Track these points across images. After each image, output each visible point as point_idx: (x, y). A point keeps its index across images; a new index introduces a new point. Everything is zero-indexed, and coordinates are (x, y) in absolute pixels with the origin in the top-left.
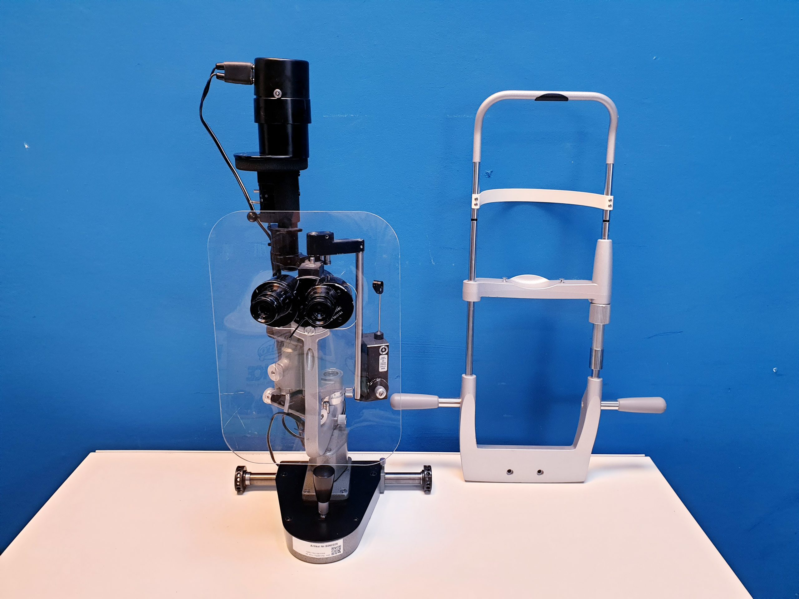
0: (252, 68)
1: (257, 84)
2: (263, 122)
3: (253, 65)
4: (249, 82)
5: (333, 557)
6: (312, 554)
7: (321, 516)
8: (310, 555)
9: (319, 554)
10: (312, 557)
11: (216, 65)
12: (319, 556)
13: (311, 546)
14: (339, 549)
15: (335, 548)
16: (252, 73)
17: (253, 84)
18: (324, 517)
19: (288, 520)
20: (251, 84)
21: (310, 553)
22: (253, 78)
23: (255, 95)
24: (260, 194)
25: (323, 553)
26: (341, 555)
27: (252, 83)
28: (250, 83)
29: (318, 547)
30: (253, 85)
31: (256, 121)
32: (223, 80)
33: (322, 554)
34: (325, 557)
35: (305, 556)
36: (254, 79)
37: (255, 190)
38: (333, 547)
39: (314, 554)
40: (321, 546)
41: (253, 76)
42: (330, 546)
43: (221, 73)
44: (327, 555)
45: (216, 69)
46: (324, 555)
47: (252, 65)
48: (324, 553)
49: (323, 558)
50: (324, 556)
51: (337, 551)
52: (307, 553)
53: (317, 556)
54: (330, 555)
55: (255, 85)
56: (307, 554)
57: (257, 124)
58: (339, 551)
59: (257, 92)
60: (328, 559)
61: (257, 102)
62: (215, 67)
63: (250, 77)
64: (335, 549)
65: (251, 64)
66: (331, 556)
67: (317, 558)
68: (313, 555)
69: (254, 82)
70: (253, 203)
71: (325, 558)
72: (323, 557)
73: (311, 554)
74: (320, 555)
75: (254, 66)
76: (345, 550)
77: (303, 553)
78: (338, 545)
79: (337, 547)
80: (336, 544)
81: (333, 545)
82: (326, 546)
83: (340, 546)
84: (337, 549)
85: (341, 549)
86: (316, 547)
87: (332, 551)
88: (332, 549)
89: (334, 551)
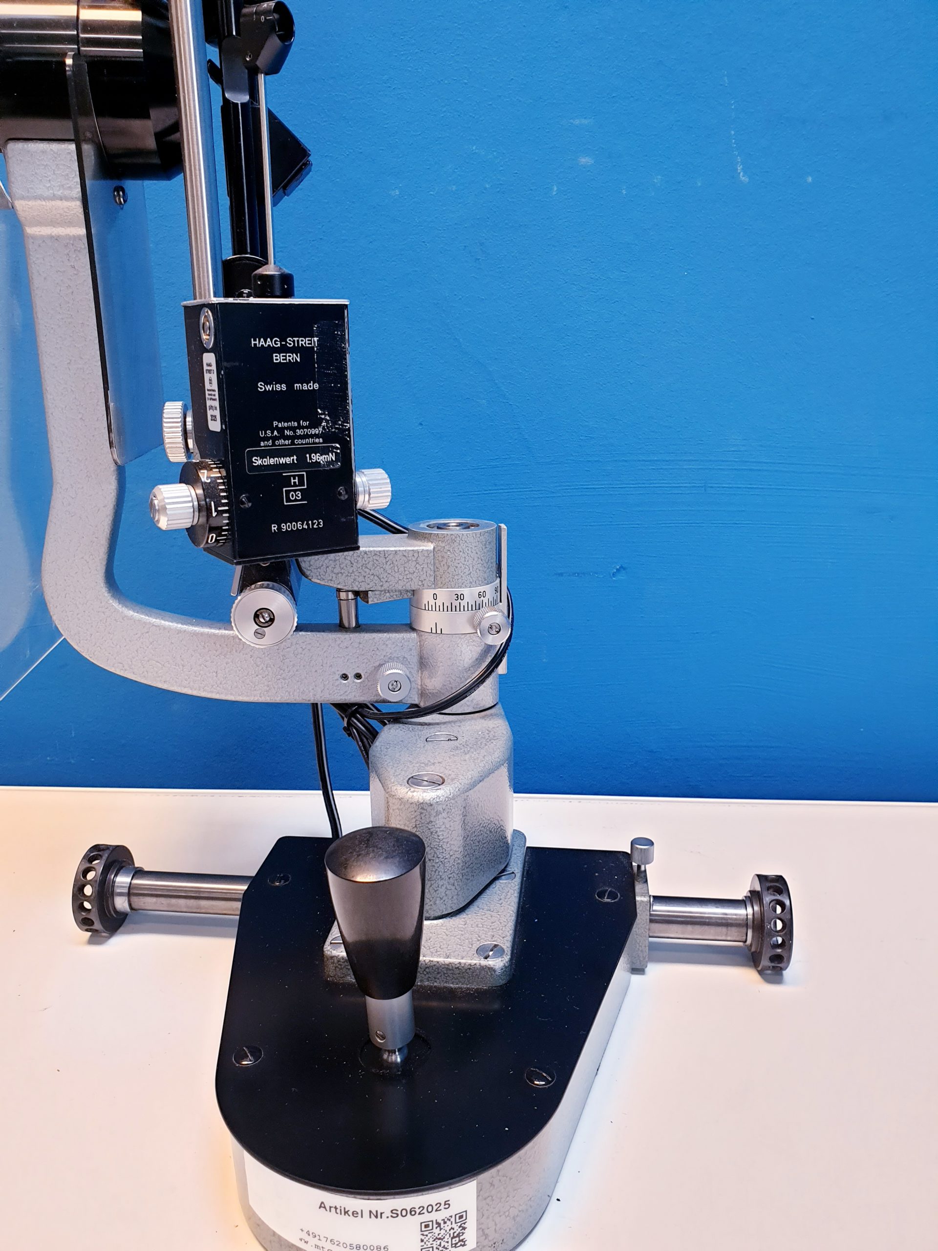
6: (328, 1246)
7: (385, 1056)
8: (317, 1246)
9: (358, 1247)
13: (322, 1206)
14: (458, 1230)
15: (439, 1224)
18: (399, 1060)
19: (243, 1063)
21: (316, 1241)
25: (379, 1248)
29: (355, 1214)
33: (371, 1248)
38: (426, 1217)
39: (335, 1248)
40: (366, 1214)
42: (412, 1212)
48: (386, 1248)
51: (447, 1237)
52: (307, 1238)
56: (306, 1242)
58: (462, 1243)
64: (437, 1231)
73: (319, 1243)
76: (486, 1236)
78: (453, 1211)
79: (445, 1223)
80: (445, 1205)
81: (430, 1209)
82: (395, 1214)
83: (461, 1217)
84: (448, 1229)
85: (464, 1228)
86: (346, 1212)
87: (422, 1241)
88: (423, 1229)
89: (431, 1240)
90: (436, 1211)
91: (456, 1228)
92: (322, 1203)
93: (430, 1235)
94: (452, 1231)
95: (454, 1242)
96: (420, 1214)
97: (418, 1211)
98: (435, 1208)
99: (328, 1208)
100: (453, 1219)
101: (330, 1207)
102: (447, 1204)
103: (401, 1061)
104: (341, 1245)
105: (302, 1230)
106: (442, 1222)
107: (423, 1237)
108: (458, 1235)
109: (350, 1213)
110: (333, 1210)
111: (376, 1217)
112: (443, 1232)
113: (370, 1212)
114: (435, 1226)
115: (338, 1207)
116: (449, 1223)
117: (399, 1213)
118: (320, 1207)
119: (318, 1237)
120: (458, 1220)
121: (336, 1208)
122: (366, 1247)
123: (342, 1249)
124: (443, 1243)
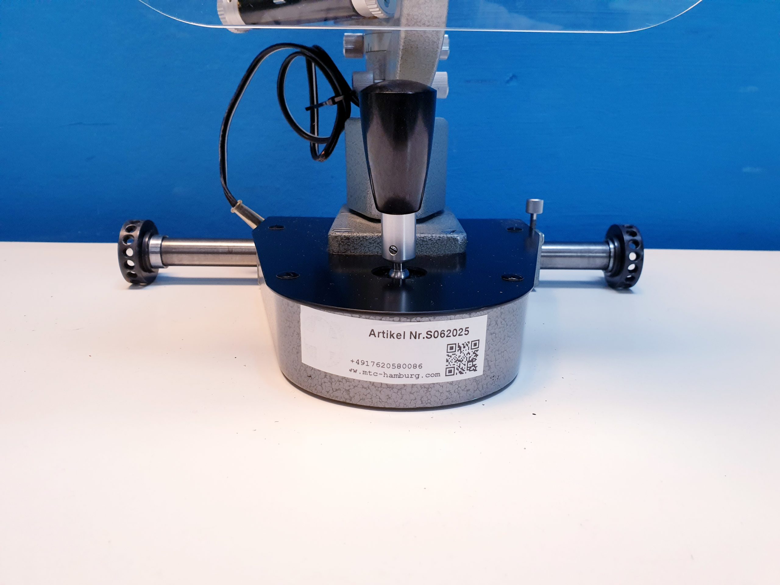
5: (451, 383)
6: (374, 369)
8: (364, 372)
9: (399, 366)
10: (373, 384)
12: (399, 376)
13: (372, 333)
14: (472, 355)
15: (459, 347)
25: (415, 366)
29: (399, 336)
33: (409, 366)
34: (421, 381)
35: (347, 380)
38: (452, 340)
39: (380, 370)
40: (408, 335)
42: (442, 334)
44: (428, 376)
48: (420, 366)
49: (413, 386)
50: (418, 378)
51: (465, 361)
52: (355, 366)
53: (391, 376)
54: (438, 375)
56: (355, 371)
58: (474, 368)
60: (433, 392)
64: (458, 353)
66: (443, 379)
67: (389, 386)
68: (376, 374)
71: (422, 386)
72: (413, 381)
73: (367, 369)
74: (402, 371)
78: (470, 338)
79: (464, 347)
80: (466, 331)
81: (456, 333)
82: (430, 335)
83: (475, 345)
84: (466, 352)
85: (477, 355)
86: (392, 336)
87: (447, 361)
88: (449, 351)
89: (454, 361)
90: (459, 335)
91: (471, 353)
92: (372, 330)
93: (453, 356)
94: (468, 356)
95: (469, 366)
96: (447, 336)
97: (446, 334)
98: (459, 332)
99: (377, 335)
100: (469, 345)
101: (379, 333)
104: (385, 366)
105: (352, 361)
106: (462, 346)
107: (448, 358)
108: (472, 361)
109: (395, 336)
110: (381, 335)
111: (415, 338)
112: (462, 355)
113: (411, 333)
114: (457, 349)
115: (386, 332)
116: (467, 348)
117: (432, 334)
118: (371, 334)
119: (366, 363)
120: (473, 347)
121: (383, 333)
122: (405, 366)
123: (386, 370)
124: (462, 366)
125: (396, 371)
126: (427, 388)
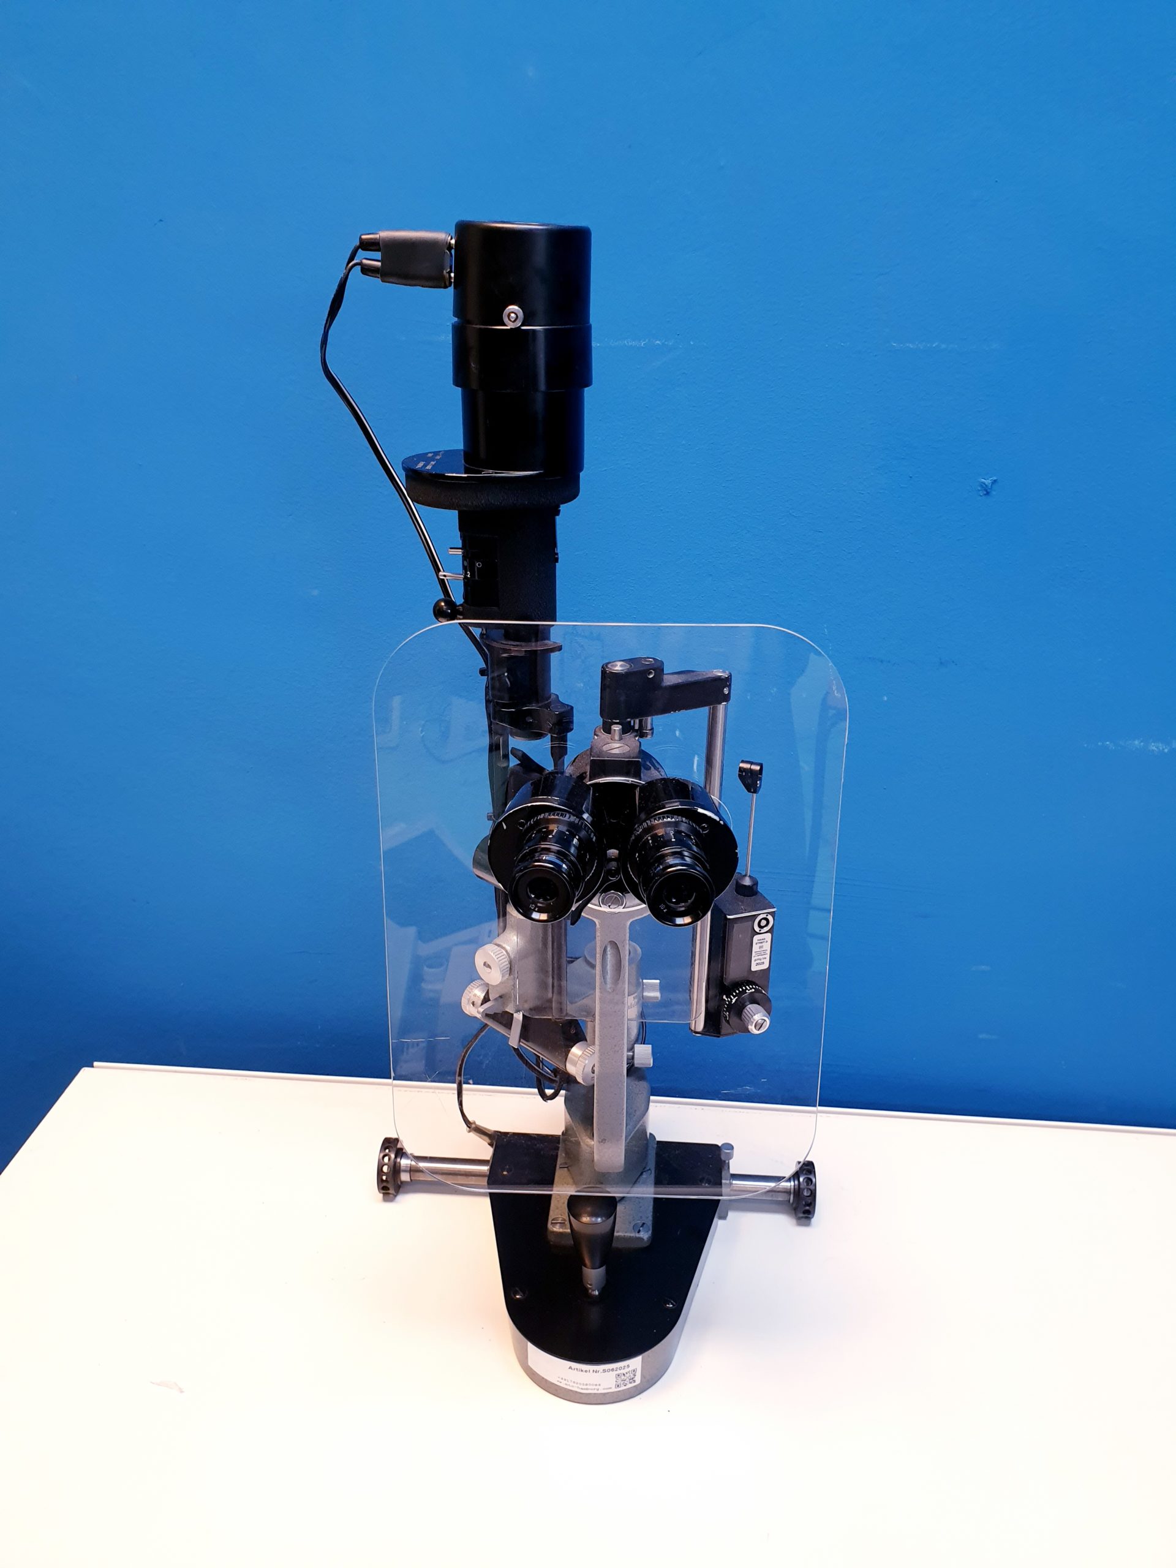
0: (450, 247)
1: (459, 284)
2: (474, 385)
3: (451, 239)
4: (439, 282)
5: (619, 1391)
6: (572, 1384)
7: (590, 1291)
8: (566, 1384)
9: (587, 1385)
10: (571, 1390)
11: (360, 238)
12: (587, 1389)
13: (570, 1368)
14: (633, 1376)
15: (624, 1375)
16: (450, 260)
17: (450, 285)
18: (596, 1294)
19: (518, 1297)
20: (446, 287)
21: (566, 1382)
22: (451, 272)
23: (455, 315)
24: (465, 557)
25: (596, 1385)
26: (635, 1386)
27: (447, 283)
28: (443, 285)
29: (586, 1371)
30: (451, 290)
31: (457, 382)
32: (378, 278)
33: (593, 1385)
34: (599, 1392)
35: (556, 1385)
36: (452, 275)
37: (451, 548)
38: (619, 1372)
39: (575, 1385)
40: (591, 1371)
41: (451, 268)
42: (613, 1370)
43: (373, 259)
44: (604, 1389)
45: (360, 250)
46: (597, 1387)
47: (449, 238)
48: (599, 1385)
49: (595, 1394)
50: (598, 1390)
51: (628, 1380)
52: (561, 1381)
53: (582, 1389)
54: (611, 1388)
55: (455, 288)
57: (460, 389)
58: (632, 1380)
59: (460, 308)
60: (607, 1395)
61: (459, 332)
62: (358, 244)
63: (443, 269)
64: (623, 1377)
65: (446, 236)
66: (614, 1390)
67: (580, 1393)
68: (573, 1386)
69: (453, 281)
70: (447, 578)
71: (601, 1393)
72: (596, 1392)
73: (568, 1383)
74: (588, 1387)
75: (453, 242)
76: (643, 1378)
77: (553, 1379)
78: (631, 1369)
79: (627, 1374)
81: (620, 1368)
82: (604, 1371)
83: (634, 1371)
84: (628, 1376)
85: (635, 1375)
86: (582, 1371)
87: (616, 1381)
88: (617, 1377)
89: (620, 1381)
93: (620, 1379)
94: (630, 1377)
97: (616, 1370)
98: (623, 1368)
99: (573, 1369)
100: (630, 1373)
102: (628, 1366)
103: (599, 1294)
105: (560, 1378)
109: (584, 1371)
111: (595, 1373)
112: (626, 1377)
113: (593, 1371)
114: (622, 1375)
120: (632, 1371)
121: (577, 1369)
122: (590, 1385)
123: (578, 1385)
124: (626, 1382)
125: (585, 1387)
126: (604, 1394)
